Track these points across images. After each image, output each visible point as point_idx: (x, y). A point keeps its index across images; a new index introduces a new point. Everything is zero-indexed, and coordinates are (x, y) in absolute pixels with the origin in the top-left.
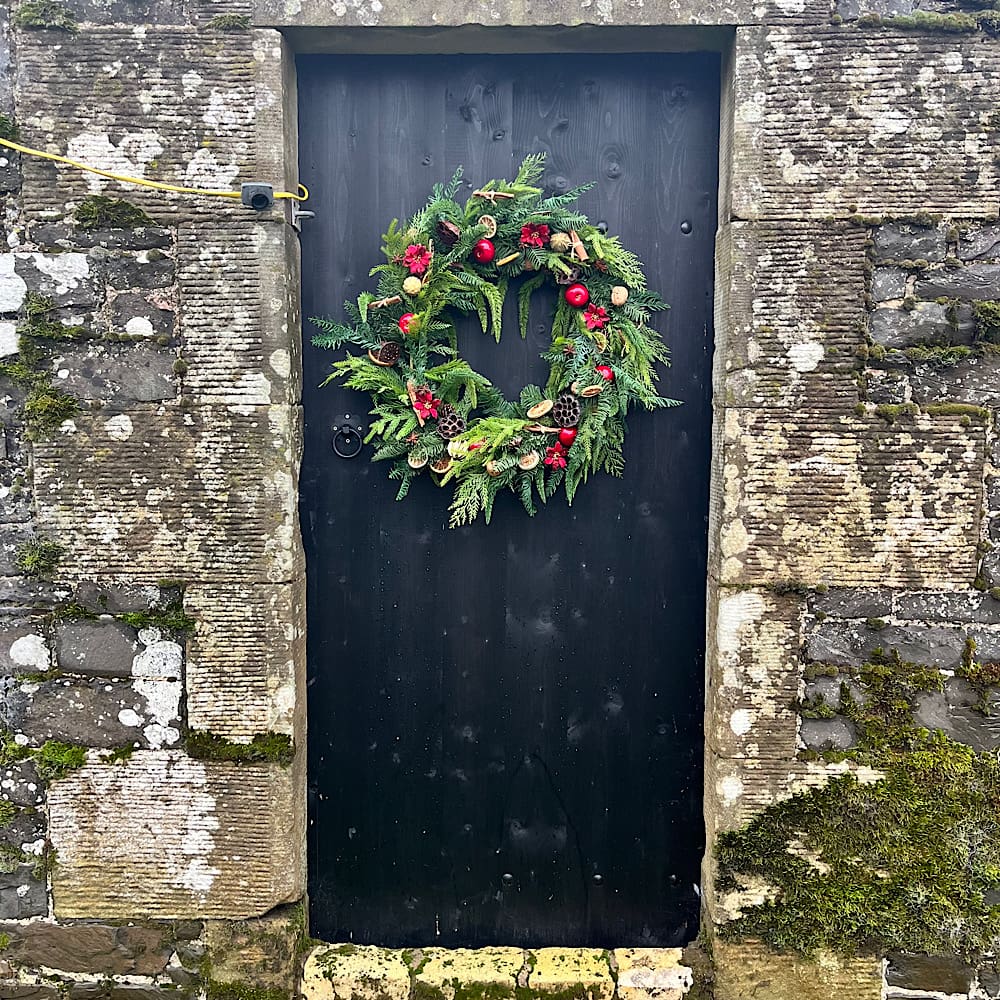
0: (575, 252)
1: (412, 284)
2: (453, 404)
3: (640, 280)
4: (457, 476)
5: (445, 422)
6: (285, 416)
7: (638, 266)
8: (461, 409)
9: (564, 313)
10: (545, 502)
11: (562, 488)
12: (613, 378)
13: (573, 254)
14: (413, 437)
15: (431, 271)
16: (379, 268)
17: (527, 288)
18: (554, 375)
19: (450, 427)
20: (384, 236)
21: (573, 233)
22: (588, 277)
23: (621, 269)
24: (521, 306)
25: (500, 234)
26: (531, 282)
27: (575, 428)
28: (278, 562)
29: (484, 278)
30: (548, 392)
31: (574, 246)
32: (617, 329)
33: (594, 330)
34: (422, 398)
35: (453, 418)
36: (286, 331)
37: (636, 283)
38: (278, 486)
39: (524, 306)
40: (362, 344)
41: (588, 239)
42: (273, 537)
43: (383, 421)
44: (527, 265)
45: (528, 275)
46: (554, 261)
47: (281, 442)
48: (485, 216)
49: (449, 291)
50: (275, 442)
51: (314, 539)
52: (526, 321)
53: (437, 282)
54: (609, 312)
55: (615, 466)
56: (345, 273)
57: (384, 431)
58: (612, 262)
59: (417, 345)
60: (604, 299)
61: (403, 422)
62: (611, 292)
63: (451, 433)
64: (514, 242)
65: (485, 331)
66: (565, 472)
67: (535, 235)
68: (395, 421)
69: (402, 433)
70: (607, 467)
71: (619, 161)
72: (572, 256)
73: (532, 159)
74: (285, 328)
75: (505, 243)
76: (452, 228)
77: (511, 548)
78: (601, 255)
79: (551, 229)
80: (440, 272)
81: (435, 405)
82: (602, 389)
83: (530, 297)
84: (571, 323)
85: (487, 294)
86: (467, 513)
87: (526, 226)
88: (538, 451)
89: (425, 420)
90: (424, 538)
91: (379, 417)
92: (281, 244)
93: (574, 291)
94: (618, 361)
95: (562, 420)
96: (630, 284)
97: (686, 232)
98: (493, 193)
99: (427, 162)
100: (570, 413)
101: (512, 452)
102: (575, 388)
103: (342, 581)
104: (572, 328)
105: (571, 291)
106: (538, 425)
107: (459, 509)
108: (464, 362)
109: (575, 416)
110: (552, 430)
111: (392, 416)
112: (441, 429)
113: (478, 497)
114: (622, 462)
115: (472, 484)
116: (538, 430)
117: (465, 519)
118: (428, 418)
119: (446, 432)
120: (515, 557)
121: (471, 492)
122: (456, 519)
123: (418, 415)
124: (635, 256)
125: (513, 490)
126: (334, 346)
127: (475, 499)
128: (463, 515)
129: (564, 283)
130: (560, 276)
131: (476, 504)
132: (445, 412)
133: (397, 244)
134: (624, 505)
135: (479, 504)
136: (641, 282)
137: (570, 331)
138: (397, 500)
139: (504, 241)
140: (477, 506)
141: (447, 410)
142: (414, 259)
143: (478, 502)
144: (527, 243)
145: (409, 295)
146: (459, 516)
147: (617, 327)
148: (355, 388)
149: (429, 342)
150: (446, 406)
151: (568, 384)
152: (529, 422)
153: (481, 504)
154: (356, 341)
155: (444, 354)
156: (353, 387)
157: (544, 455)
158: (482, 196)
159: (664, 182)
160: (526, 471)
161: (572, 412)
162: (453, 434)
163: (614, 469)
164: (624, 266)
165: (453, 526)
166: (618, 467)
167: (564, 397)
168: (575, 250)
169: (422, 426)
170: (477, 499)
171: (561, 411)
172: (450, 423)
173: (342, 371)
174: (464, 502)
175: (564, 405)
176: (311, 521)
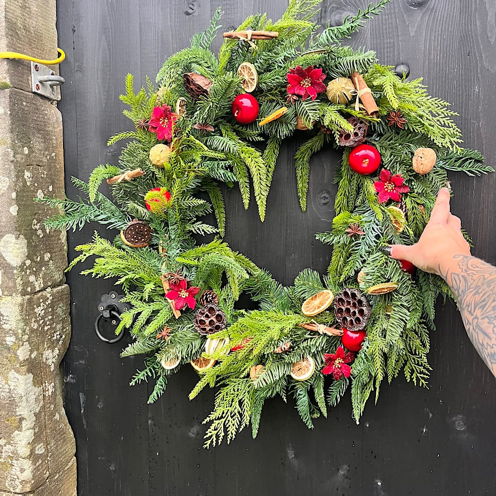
0: (360, 102)
1: (160, 154)
2: (216, 291)
3: (453, 135)
5: (203, 314)
6: (17, 309)
7: (451, 117)
8: (224, 298)
9: (350, 181)
10: (325, 414)
13: (357, 105)
14: (164, 333)
16: (122, 135)
17: (304, 151)
18: (336, 259)
19: (207, 322)
20: (121, 97)
21: (358, 78)
22: (380, 135)
23: (426, 123)
24: (299, 174)
25: (264, 86)
26: (309, 144)
28: (16, 471)
30: (330, 279)
31: (360, 93)
32: (418, 204)
33: (387, 205)
34: (177, 286)
35: (211, 310)
36: (15, 214)
37: (447, 139)
38: (12, 388)
39: (302, 173)
40: (110, 224)
41: (377, 84)
42: (9, 443)
43: (134, 312)
44: (298, 124)
45: (301, 136)
46: (331, 116)
47: (13, 339)
48: (244, 64)
49: (200, 160)
50: (8, 339)
52: (305, 190)
54: (410, 181)
55: (417, 375)
57: (133, 324)
58: (413, 114)
59: (167, 225)
60: (401, 163)
61: (155, 312)
62: (413, 154)
63: (208, 328)
64: (281, 93)
65: (247, 207)
67: (306, 83)
68: (147, 311)
69: (153, 327)
70: (408, 375)
72: (357, 109)
74: (14, 210)
75: (271, 97)
76: (199, 81)
78: (395, 104)
79: (328, 74)
80: (184, 136)
81: (192, 294)
82: (397, 286)
83: (309, 161)
84: (358, 193)
85: (248, 161)
86: (226, 429)
87: (292, 71)
88: (314, 356)
89: (182, 311)
90: (193, 432)
92: (5, 113)
93: (363, 152)
95: (345, 319)
96: (438, 141)
98: (250, 32)
99: (190, 11)
100: (354, 313)
103: (112, 468)
104: (359, 200)
105: (357, 154)
106: (314, 323)
107: (217, 422)
108: (225, 244)
109: (361, 318)
110: (332, 332)
111: (144, 306)
112: (197, 323)
113: (240, 409)
114: (428, 369)
115: (234, 390)
116: (315, 329)
117: (222, 437)
118: (184, 309)
119: (202, 327)
120: (295, 462)
121: (232, 401)
122: (212, 436)
123: (171, 305)
124: (447, 104)
125: (285, 400)
126: (75, 227)
127: (236, 411)
128: (220, 432)
129: (347, 144)
130: (341, 136)
131: (237, 419)
132: (203, 301)
133: (141, 105)
134: (431, 415)
135: (240, 419)
136: (455, 139)
137: (358, 204)
138: (148, 403)
139: (270, 94)
140: (238, 422)
141: (206, 298)
142: (161, 123)
143: (239, 416)
144: (295, 95)
145: (157, 167)
146: (216, 432)
147: (419, 201)
148: (96, 276)
149: (184, 221)
150: (206, 295)
151: (353, 273)
152: (302, 320)
153: (241, 419)
154: (102, 220)
155: (203, 233)
156: (93, 275)
157: (322, 362)
158: (236, 38)
159: (487, 5)
160: (298, 381)
161: (357, 312)
162: (211, 330)
163: (417, 377)
164: (430, 118)
165: (208, 445)
166: (422, 375)
167: (347, 290)
168: (360, 100)
169: (177, 318)
170: (239, 412)
171: (343, 308)
172: (207, 316)
173: (85, 255)
174: (223, 413)
175: (347, 301)
176: (81, 403)
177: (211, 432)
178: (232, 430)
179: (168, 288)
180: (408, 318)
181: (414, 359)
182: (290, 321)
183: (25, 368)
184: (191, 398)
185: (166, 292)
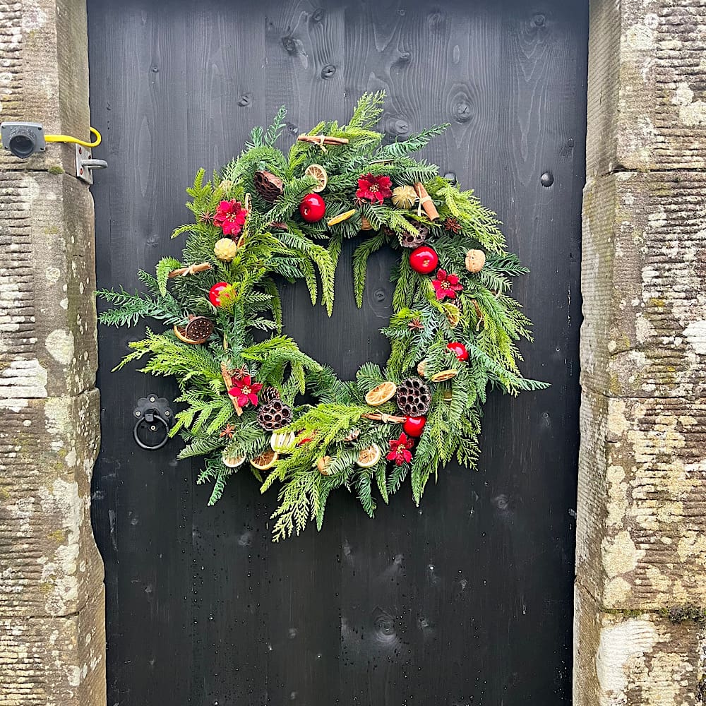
0: (422, 208)
1: (226, 248)
2: (277, 387)
3: (499, 241)
4: (282, 479)
5: (267, 410)
6: (66, 411)
7: (497, 225)
8: (286, 394)
9: (408, 280)
10: (387, 501)
11: (407, 484)
12: (467, 358)
13: (419, 211)
14: (228, 431)
15: (247, 233)
16: (184, 228)
17: (363, 250)
18: (397, 353)
19: (273, 417)
20: (188, 190)
21: (420, 187)
22: (436, 238)
23: (477, 229)
24: (356, 271)
25: (332, 188)
26: (369, 243)
27: (424, 418)
28: (59, 590)
29: (313, 239)
30: (390, 371)
31: (422, 201)
32: (471, 299)
33: (444, 301)
34: (239, 383)
35: (277, 405)
36: (66, 308)
37: (494, 244)
38: (58, 498)
39: (360, 270)
40: (166, 319)
41: (439, 193)
42: (51, 561)
43: (191, 412)
44: (364, 225)
45: (365, 235)
46: (397, 220)
47: (60, 444)
48: (314, 166)
49: (270, 256)
50: (53, 444)
51: (114, 543)
52: (362, 287)
53: (254, 246)
54: (463, 280)
55: (468, 457)
56: (148, 232)
57: (193, 423)
58: (465, 221)
59: (232, 320)
60: (456, 264)
61: (216, 411)
62: (465, 256)
63: (274, 424)
64: (348, 196)
65: (314, 303)
66: (411, 466)
67: (374, 188)
68: (206, 409)
69: (215, 425)
70: (459, 458)
71: (469, 102)
72: (419, 214)
73: (369, 98)
74: (64, 303)
75: (337, 198)
76: (273, 180)
77: (347, 550)
78: (456, 213)
79: (393, 181)
80: (258, 232)
81: (255, 390)
82: (457, 373)
83: (367, 261)
84: (415, 291)
85: (316, 259)
86: (294, 521)
87: (363, 178)
88: (379, 444)
89: (244, 409)
90: (243, 540)
91: (186, 406)
92: (58, 200)
93: (422, 254)
94: (472, 337)
95: (408, 407)
96: (488, 246)
97: (547, 184)
98: (322, 137)
99: (244, 103)
100: (417, 400)
101: (349, 446)
102: (422, 368)
103: (148, 591)
104: (417, 297)
105: (418, 255)
106: (379, 413)
107: (284, 516)
108: (290, 339)
109: (423, 404)
110: (396, 420)
111: (203, 404)
112: (262, 420)
113: (308, 501)
114: (477, 452)
115: (300, 484)
116: (379, 418)
117: (291, 529)
118: (247, 406)
119: (268, 422)
120: (351, 558)
121: (299, 495)
122: (280, 530)
123: (234, 402)
124: (494, 213)
125: (349, 490)
126: (129, 323)
127: (304, 503)
128: (289, 524)
129: (411, 246)
130: (404, 238)
131: (305, 510)
132: (267, 397)
133: (207, 199)
134: (477, 497)
135: (308, 510)
136: (501, 244)
137: (415, 301)
138: (209, 505)
139: (337, 195)
140: (307, 513)
141: (270, 395)
142: (227, 217)
143: (307, 508)
144: (365, 198)
145: (222, 261)
146: (285, 525)
147: (472, 297)
148: (156, 374)
149: (247, 316)
150: (269, 390)
151: (414, 363)
152: (367, 410)
153: (310, 510)
154: (158, 315)
155: (265, 329)
156: (153, 372)
157: (386, 449)
158: (310, 141)
159: (521, 127)
160: (365, 469)
161: (420, 399)
162: (277, 425)
163: (468, 460)
164: (480, 225)
165: (277, 539)
166: (472, 458)
167: (409, 379)
168: (422, 206)
169: (239, 415)
170: (307, 504)
171: (405, 396)
172: (273, 412)
173: (140, 352)
174: (290, 506)
175: (409, 390)
176: (111, 521)
177: (279, 525)
178: (302, 522)
179: (231, 385)
180: (467, 400)
181: (465, 442)
182: (357, 412)
183: (72, 476)
184: (262, 492)
185: (228, 390)
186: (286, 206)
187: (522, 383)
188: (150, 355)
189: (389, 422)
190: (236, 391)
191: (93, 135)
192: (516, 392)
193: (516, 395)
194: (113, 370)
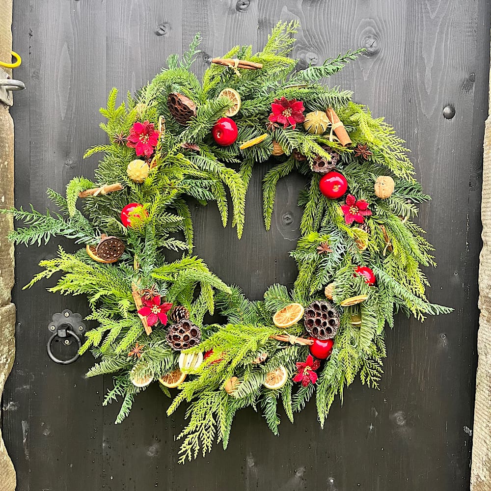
0: (334, 134)
1: (138, 169)
2: (187, 306)
3: (408, 168)
4: (188, 400)
5: (176, 330)
7: (406, 153)
8: (194, 314)
9: (316, 205)
10: (292, 420)
11: (311, 405)
12: (375, 282)
13: (331, 137)
14: (136, 350)
15: (159, 155)
16: (97, 149)
17: (273, 175)
18: (304, 275)
19: (182, 337)
20: (102, 110)
21: (332, 112)
22: (345, 164)
23: (386, 156)
24: (266, 194)
25: (245, 112)
26: (279, 168)
27: (332, 342)
29: (225, 162)
30: (298, 292)
31: (334, 126)
32: (379, 224)
33: (352, 226)
34: (149, 303)
35: (186, 325)
37: (403, 171)
39: (270, 194)
40: (78, 238)
41: (352, 119)
43: (101, 330)
44: (276, 150)
45: (274, 160)
46: (308, 145)
48: (227, 89)
49: (182, 178)
51: (26, 452)
52: (271, 211)
53: (166, 168)
54: (372, 205)
56: (66, 154)
57: (102, 342)
58: (375, 148)
59: (143, 240)
60: (365, 190)
61: (125, 330)
62: (374, 182)
63: (182, 344)
64: (261, 121)
65: (225, 225)
66: (316, 386)
67: (287, 113)
68: (115, 328)
69: (124, 345)
70: (363, 378)
71: (376, 36)
72: (331, 140)
73: (283, 27)
75: (250, 123)
76: (186, 102)
77: (251, 462)
78: (370, 138)
79: (307, 108)
80: (171, 154)
81: (164, 309)
82: (366, 298)
83: (277, 185)
84: (323, 215)
85: (228, 182)
87: (277, 102)
88: (286, 366)
89: (153, 328)
90: (152, 451)
91: (95, 324)
93: (332, 180)
94: (379, 261)
95: (315, 329)
96: (397, 173)
97: (450, 117)
98: (237, 61)
99: (161, 32)
100: (325, 324)
101: (257, 369)
102: (329, 291)
104: (325, 222)
105: (328, 180)
106: (285, 334)
107: (191, 436)
108: (200, 260)
109: (331, 328)
110: (303, 342)
111: (112, 323)
112: (171, 339)
113: (214, 422)
114: (379, 373)
115: (207, 403)
116: (286, 340)
117: (197, 451)
118: (156, 325)
119: (176, 342)
120: (255, 470)
121: (205, 415)
122: (186, 450)
123: (143, 322)
124: (403, 141)
125: (255, 409)
126: (39, 241)
127: (210, 424)
128: (195, 445)
129: (322, 171)
130: (315, 163)
131: (211, 431)
132: (176, 317)
133: (120, 120)
134: (377, 413)
135: (214, 431)
136: (410, 171)
137: (323, 224)
138: (116, 423)
139: (250, 120)
140: (213, 434)
141: (179, 314)
142: (140, 139)
143: (213, 428)
144: (277, 123)
145: (134, 182)
146: (191, 446)
147: (381, 222)
148: (64, 293)
149: (159, 236)
150: (178, 310)
151: (321, 286)
152: (275, 331)
153: (217, 431)
154: (71, 234)
155: (176, 249)
156: (62, 292)
157: (293, 370)
158: (224, 65)
159: (426, 61)
160: (272, 390)
161: (327, 323)
162: (185, 345)
163: (371, 380)
164: (389, 152)
165: (183, 460)
166: (375, 378)
167: (317, 303)
168: (333, 132)
169: (148, 334)
170: (213, 425)
171: (313, 319)
172: (181, 332)
173: (50, 271)
174: (197, 427)
175: (317, 313)
176: (24, 431)
177: (185, 447)
178: (208, 442)
179: (141, 304)
180: (377, 326)
181: (369, 364)
182: (265, 333)
184: (169, 414)
185: (138, 309)
186: (199, 128)
187: (426, 308)
188: (61, 274)
189: (296, 345)
190: (146, 311)
191: (14, 59)
192: (423, 317)
193: (423, 320)
194: (24, 288)
